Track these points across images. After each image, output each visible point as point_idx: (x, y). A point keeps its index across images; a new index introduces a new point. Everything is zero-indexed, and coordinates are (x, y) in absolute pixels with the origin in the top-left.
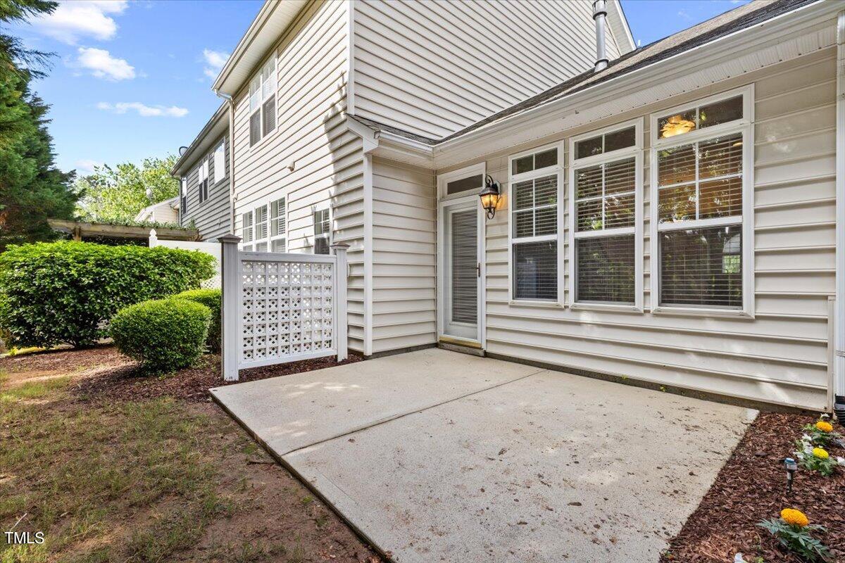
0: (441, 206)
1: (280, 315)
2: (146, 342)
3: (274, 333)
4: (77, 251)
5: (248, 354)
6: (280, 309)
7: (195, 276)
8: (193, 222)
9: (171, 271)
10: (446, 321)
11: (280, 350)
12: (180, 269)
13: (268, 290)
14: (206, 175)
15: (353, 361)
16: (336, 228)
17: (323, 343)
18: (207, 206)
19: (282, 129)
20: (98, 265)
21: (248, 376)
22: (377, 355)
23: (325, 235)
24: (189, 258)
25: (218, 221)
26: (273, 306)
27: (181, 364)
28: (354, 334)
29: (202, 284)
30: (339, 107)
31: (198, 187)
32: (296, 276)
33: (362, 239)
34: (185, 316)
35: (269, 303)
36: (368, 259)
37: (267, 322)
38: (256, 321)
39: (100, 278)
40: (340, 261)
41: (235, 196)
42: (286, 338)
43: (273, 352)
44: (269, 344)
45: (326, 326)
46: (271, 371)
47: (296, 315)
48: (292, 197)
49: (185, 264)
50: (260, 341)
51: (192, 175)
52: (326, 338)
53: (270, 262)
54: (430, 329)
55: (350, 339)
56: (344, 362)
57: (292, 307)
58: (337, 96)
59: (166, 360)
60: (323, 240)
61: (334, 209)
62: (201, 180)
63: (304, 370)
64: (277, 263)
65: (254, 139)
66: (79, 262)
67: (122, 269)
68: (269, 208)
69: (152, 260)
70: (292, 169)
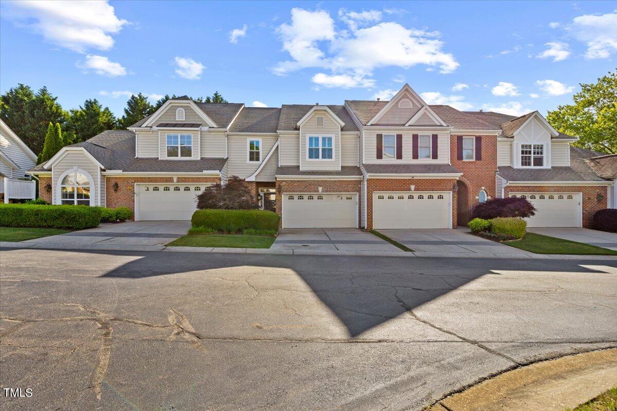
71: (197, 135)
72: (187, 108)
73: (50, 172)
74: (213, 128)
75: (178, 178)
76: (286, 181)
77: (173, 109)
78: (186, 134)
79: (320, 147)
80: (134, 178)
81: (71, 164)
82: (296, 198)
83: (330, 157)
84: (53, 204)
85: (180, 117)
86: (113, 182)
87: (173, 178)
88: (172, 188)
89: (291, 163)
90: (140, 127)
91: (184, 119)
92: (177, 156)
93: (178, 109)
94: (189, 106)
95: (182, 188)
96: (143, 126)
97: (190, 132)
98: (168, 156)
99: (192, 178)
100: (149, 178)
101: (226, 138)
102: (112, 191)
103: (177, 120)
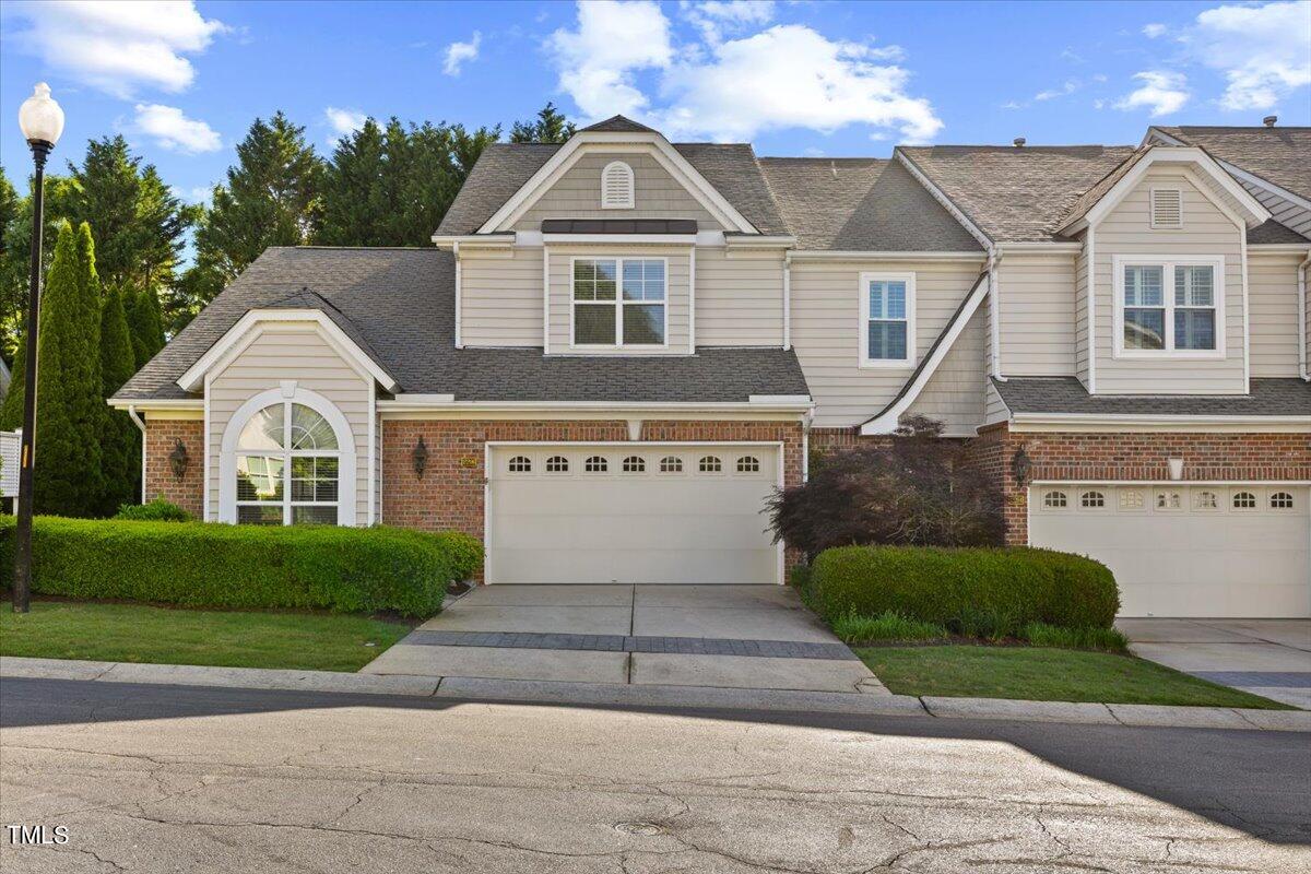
71: (683, 261)
72: (640, 163)
73: (197, 402)
74: (740, 233)
75: (645, 423)
76: (1040, 436)
77: (591, 165)
78: (643, 258)
79: (1169, 305)
80: (482, 423)
81: (276, 374)
82: (1074, 499)
83: (1208, 342)
84: (207, 519)
85: (618, 194)
86: (410, 438)
87: (625, 423)
88: (615, 462)
89: (1047, 364)
90: (474, 232)
91: (631, 205)
92: (613, 342)
93: (609, 167)
94: (648, 156)
95: (652, 462)
96: (484, 230)
97: (662, 251)
98: (577, 341)
99: (698, 423)
100: (539, 424)
101: (787, 272)
102: (406, 470)
103: (605, 205)
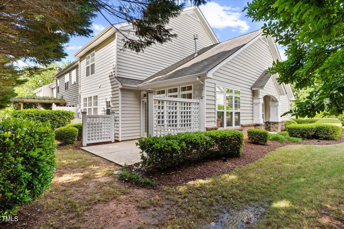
0: (142, 100)
1: (97, 131)
2: (63, 137)
3: (95, 135)
4: (35, 112)
5: (89, 140)
6: (97, 129)
7: (69, 119)
8: (62, 96)
9: (62, 117)
10: (143, 132)
11: (96, 139)
12: (65, 117)
13: (93, 124)
14: (68, 80)
15: (116, 142)
16: (112, 106)
17: (108, 138)
18: (68, 92)
19: (97, 74)
20: (41, 116)
21: (88, 145)
22: (122, 141)
23: (109, 108)
24: (67, 113)
25: (73, 98)
26: (95, 128)
27: (72, 143)
28: (116, 136)
29: (71, 121)
30: (113, 74)
31: (65, 84)
32: (101, 120)
33: (118, 110)
34: (73, 131)
35: (94, 127)
36: (120, 115)
37: (93, 132)
38: (91, 132)
39: (42, 120)
40: (112, 116)
41: (81, 91)
42: (98, 136)
43: (95, 140)
44: (94, 138)
45: (108, 133)
46: (94, 144)
47: (101, 130)
48: (100, 95)
49: (66, 115)
50: (92, 137)
51: (62, 79)
52: (108, 136)
53: (94, 117)
54: (139, 134)
55: (115, 137)
56: (113, 143)
57: (100, 128)
58: (112, 71)
59: (68, 142)
60: (109, 109)
61: (111, 101)
62: (66, 82)
63: (103, 144)
64: (96, 117)
65: (88, 75)
66: (36, 115)
67: (49, 117)
68: (92, 98)
69: (57, 114)
70: (100, 87)
